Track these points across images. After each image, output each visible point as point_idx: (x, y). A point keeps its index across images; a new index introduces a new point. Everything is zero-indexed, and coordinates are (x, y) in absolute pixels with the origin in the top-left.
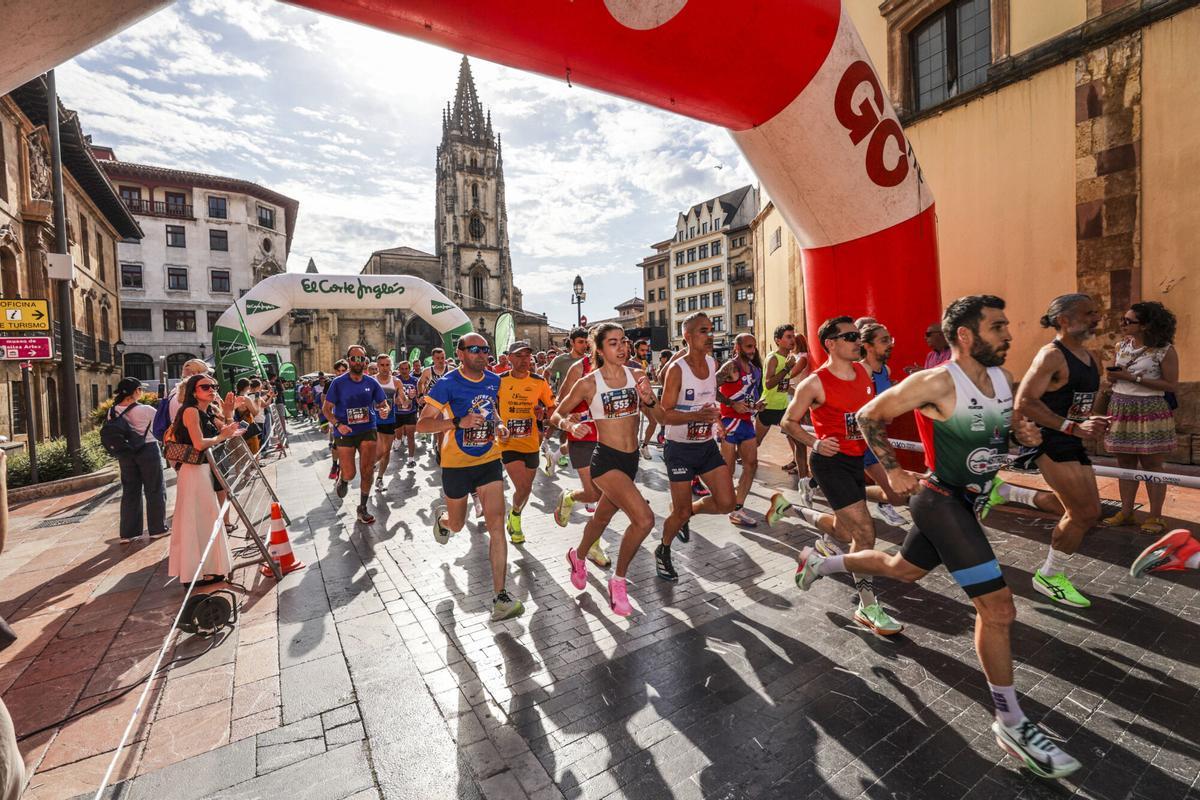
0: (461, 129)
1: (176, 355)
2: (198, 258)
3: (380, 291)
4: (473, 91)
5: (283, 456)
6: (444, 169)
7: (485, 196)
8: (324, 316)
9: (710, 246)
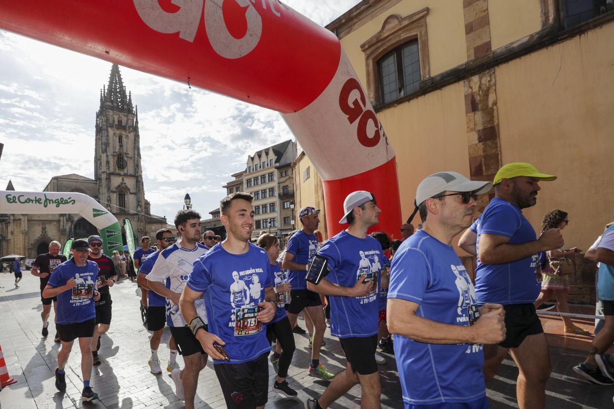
0: (112, 102)
3: (59, 202)
4: (120, 79)
6: (101, 125)
7: (127, 143)
8: (18, 218)
9: (267, 176)
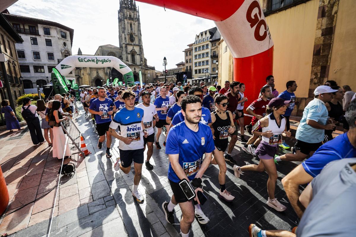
0: (126, 4)
1: (39, 80)
2: (42, 48)
3: (103, 61)
5: (78, 115)
6: (121, 18)
7: (134, 28)
9: (205, 46)
